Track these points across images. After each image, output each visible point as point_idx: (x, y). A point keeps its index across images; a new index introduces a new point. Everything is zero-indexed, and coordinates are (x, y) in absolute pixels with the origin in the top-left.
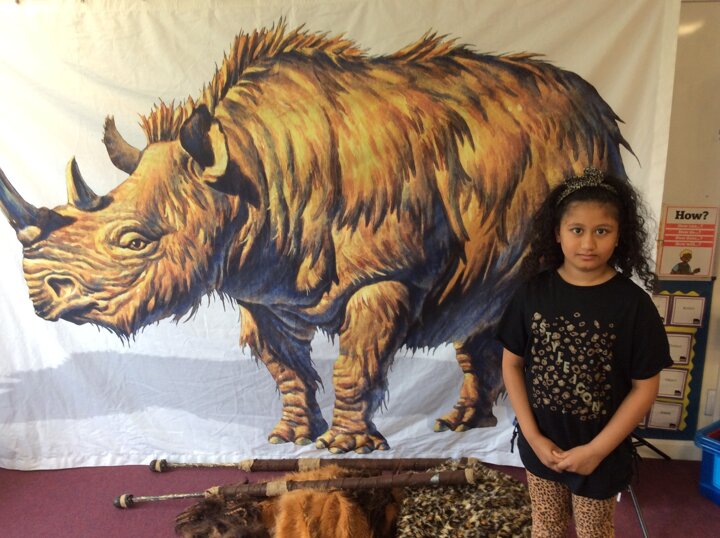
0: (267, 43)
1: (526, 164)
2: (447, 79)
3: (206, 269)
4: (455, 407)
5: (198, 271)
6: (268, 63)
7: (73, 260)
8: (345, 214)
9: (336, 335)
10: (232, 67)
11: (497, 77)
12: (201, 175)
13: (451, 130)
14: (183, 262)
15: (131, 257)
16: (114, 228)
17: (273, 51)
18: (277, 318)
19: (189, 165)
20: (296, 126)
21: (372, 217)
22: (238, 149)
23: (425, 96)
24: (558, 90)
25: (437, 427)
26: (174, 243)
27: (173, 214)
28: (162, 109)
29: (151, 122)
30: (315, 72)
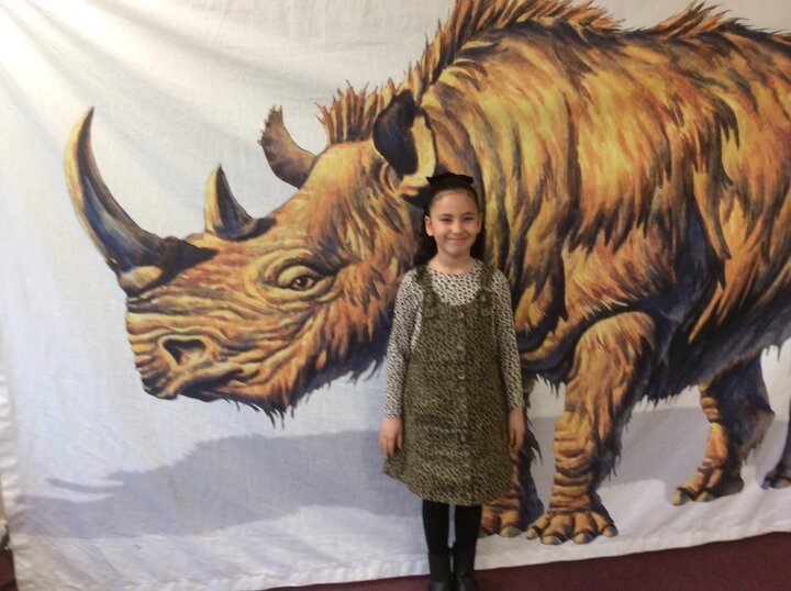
0: (497, 10)
4: (700, 470)
5: (385, 313)
6: (495, 35)
7: (211, 309)
8: (581, 231)
9: (562, 385)
10: (448, 41)
12: (397, 186)
14: (366, 303)
15: (293, 300)
16: (271, 262)
17: (504, 20)
19: (382, 173)
20: (527, 120)
21: (614, 234)
22: (450, 149)
23: (686, 81)
25: (677, 497)
26: (355, 278)
27: (357, 239)
28: (349, 96)
29: (333, 114)
30: (555, 48)
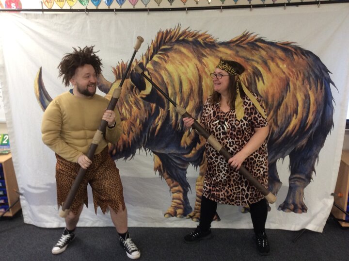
0: (172, 36)
1: (287, 91)
2: (253, 52)
3: (139, 137)
5: (135, 138)
6: (172, 44)
9: (198, 167)
10: (155, 46)
11: (275, 52)
12: (139, 94)
13: (254, 76)
14: (129, 134)
17: (174, 39)
18: (171, 159)
19: (134, 89)
20: (183, 73)
22: (157, 82)
23: (243, 60)
24: (302, 58)
26: (125, 125)
27: (126, 112)
28: (122, 64)
29: (117, 70)
30: (193, 48)
